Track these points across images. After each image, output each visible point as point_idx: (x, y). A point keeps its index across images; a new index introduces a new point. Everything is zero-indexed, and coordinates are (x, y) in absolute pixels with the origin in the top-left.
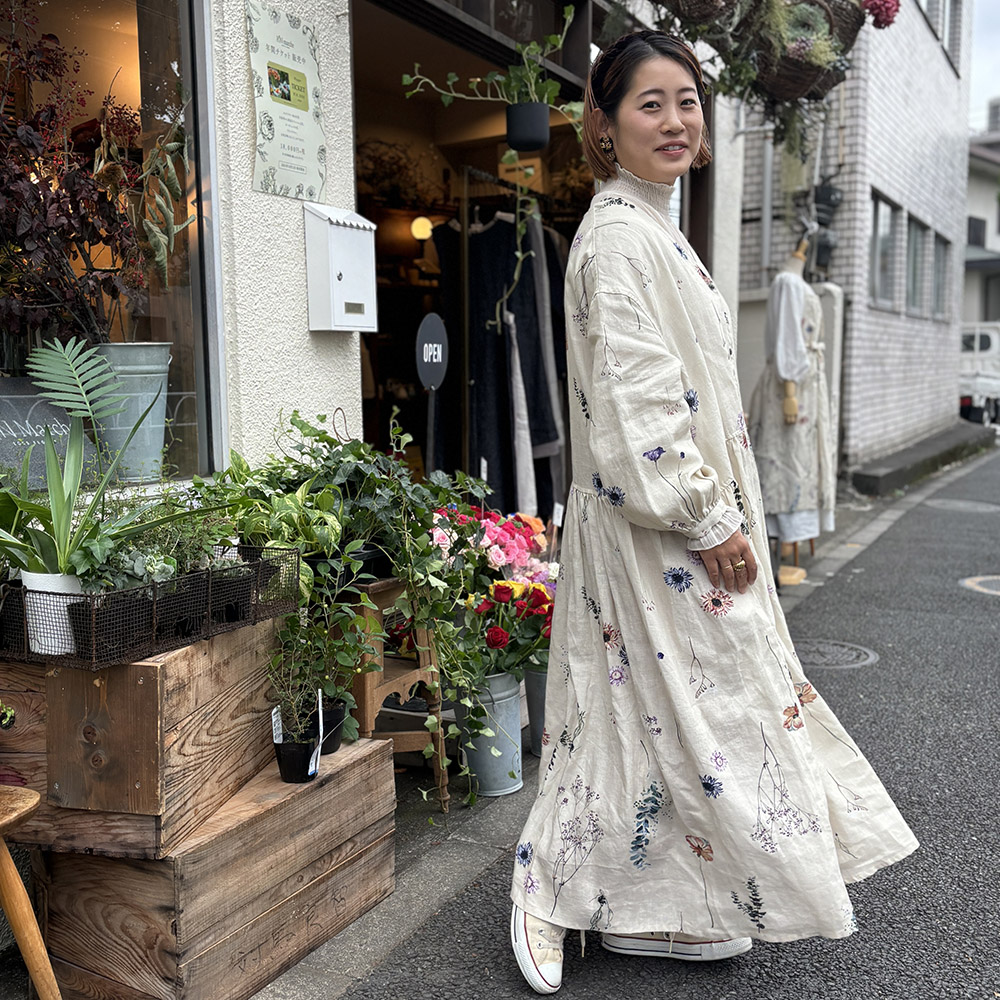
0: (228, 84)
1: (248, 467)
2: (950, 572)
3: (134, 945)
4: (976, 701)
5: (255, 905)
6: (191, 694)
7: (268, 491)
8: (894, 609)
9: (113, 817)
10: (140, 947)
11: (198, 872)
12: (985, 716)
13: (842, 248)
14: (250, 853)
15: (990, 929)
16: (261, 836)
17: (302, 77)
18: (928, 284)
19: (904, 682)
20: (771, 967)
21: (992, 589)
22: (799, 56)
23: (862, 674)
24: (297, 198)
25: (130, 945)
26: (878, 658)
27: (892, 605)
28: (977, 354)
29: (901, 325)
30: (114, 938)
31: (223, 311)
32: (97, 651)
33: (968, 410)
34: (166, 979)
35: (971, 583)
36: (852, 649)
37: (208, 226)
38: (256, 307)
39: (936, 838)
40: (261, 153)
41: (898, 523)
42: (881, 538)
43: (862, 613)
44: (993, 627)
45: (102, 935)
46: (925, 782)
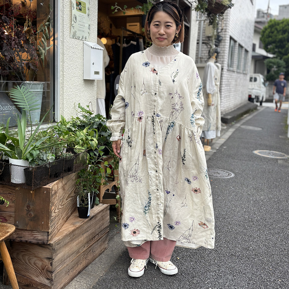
0: (64, 6)
1: (66, 120)
2: (250, 148)
3: (38, 269)
4: (263, 190)
5: (73, 255)
6: (58, 194)
7: (73, 129)
8: (236, 160)
9: (34, 232)
10: (40, 269)
11: (59, 247)
12: (266, 194)
13: (221, 53)
14: (72, 240)
15: (275, 260)
16: (75, 235)
17: (85, 4)
18: (242, 63)
19: (242, 183)
20: (218, 272)
21: (262, 154)
22: (219, 2)
23: (231, 180)
24: (82, 40)
25: (37, 269)
26: (234, 175)
27: (236, 158)
28: (253, 83)
29: (235, 75)
30: (31, 266)
31: (60, 73)
32: (34, 184)
33: (250, 99)
34: (48, 279)
35: (256, 152)
36: (226, 172)
37: (56, 48)
38: (69, 72)
39: (257, 232)
40: (73, 27)
41: (234, 133)
42: (230, 137)
43: (228, 161)
44: (264, 166)
45: (27, 265)
46: (252, 215)
